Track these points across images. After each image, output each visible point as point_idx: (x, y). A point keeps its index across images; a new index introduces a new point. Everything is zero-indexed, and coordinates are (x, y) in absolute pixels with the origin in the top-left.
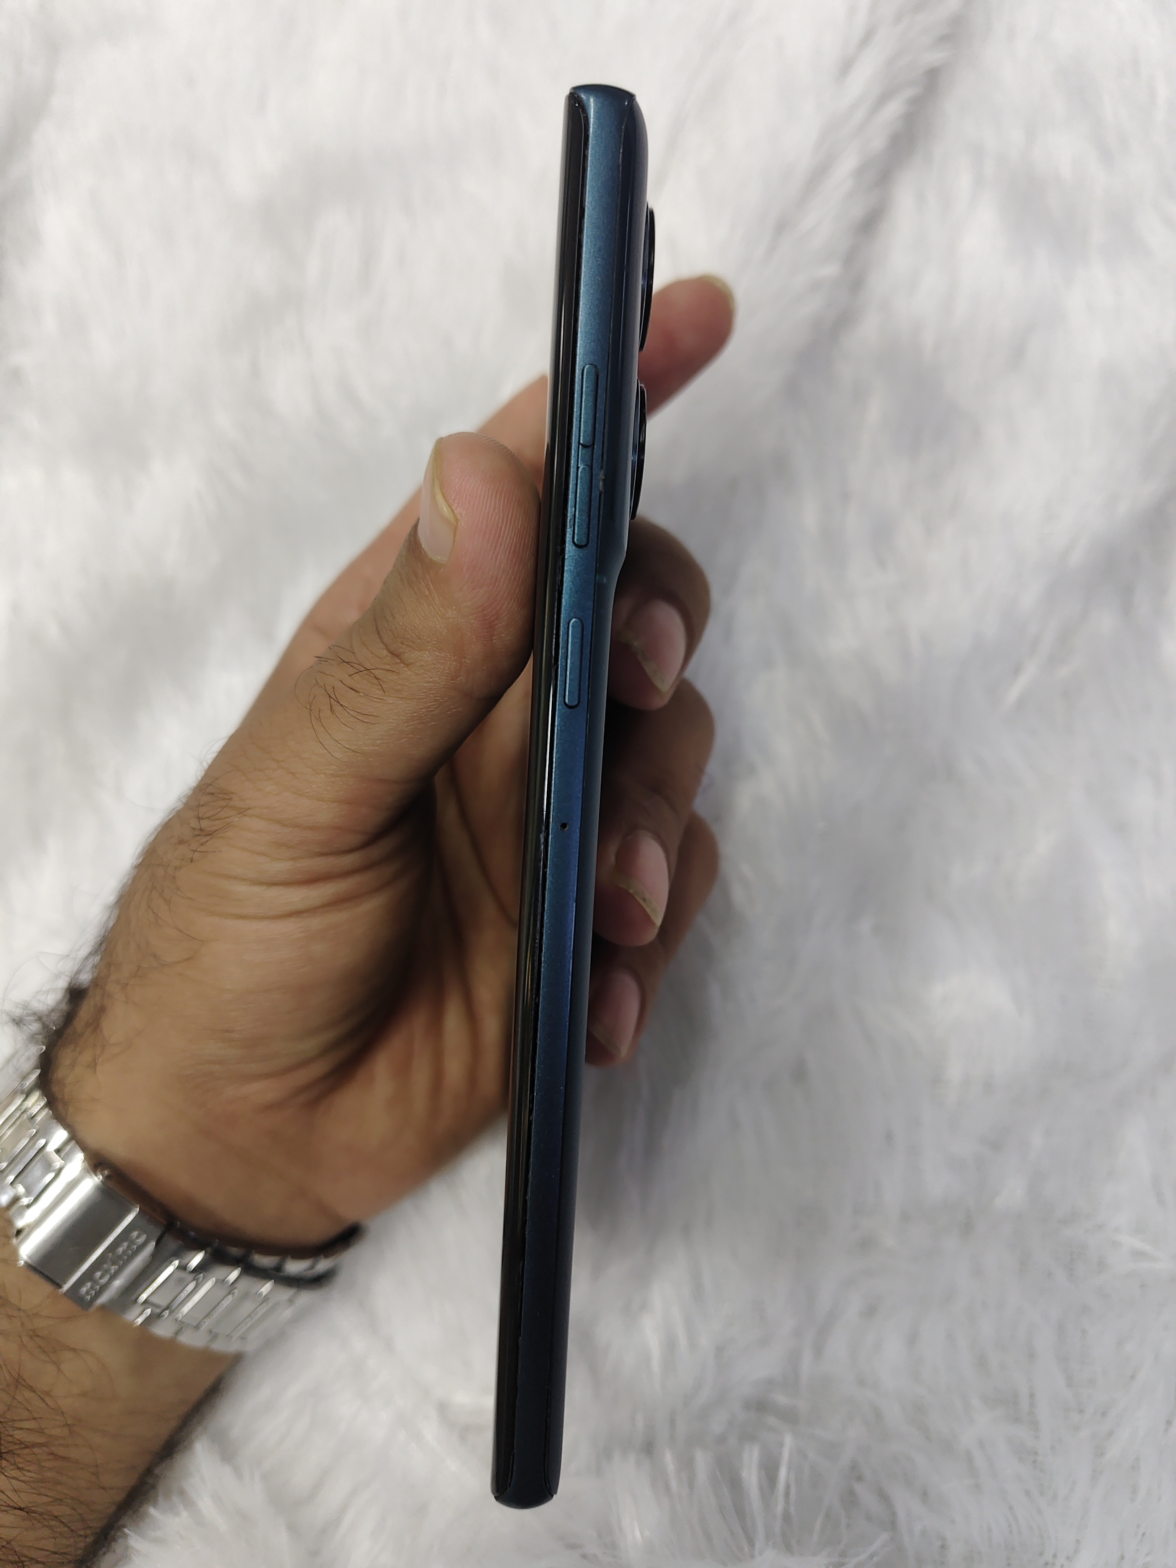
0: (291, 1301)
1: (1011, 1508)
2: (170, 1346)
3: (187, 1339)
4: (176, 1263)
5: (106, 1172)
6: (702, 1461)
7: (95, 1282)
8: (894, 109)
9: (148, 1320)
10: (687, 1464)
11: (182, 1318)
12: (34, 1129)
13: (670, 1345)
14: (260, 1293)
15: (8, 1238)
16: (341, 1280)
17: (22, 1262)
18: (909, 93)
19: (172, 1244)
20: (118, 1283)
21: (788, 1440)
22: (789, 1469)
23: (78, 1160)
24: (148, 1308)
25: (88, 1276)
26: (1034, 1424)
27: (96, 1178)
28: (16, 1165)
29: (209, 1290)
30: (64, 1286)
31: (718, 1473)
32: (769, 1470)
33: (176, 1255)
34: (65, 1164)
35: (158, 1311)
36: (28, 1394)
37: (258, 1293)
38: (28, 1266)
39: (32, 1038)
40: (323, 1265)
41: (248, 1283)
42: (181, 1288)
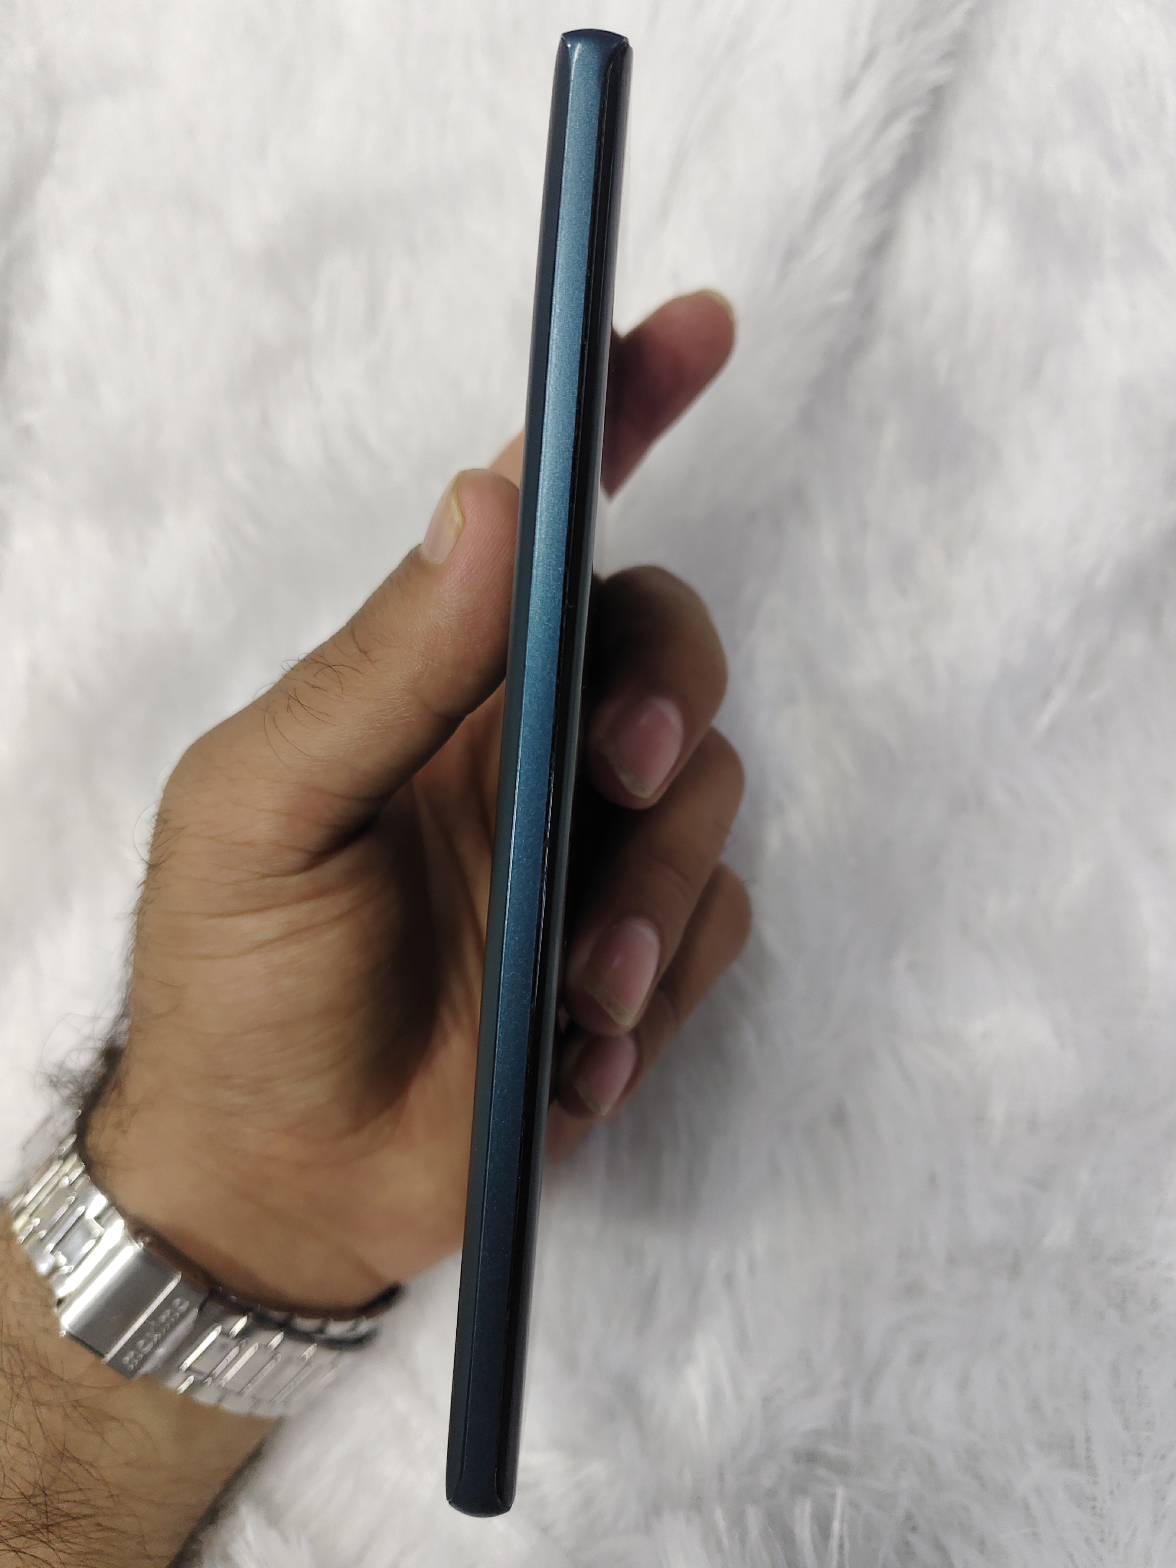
0: (333, 1364)
1: (1071, 1556)
2: (213, 1414)
3: (232, 1406)
4: (219, 1329)
5: (147, 1239)
6: (754, 1518)
7: (138, 1351)
8: (900, 129)
9: (191, 1388)
10: (737, 1521)
11: (226, 1384)
12: (73, 1195)
13: (716, 1397)
14: (303, 1358)
15: (49, 1307)
16: (382, 1341)
17: (64, 1333)
18: (915, 112)
19: (214, 1309)
20: (161, 1351)
21: (840, 1492)
22: (842, 1521)
23: (118, 1227)
24: (190, 1375)
25: (131, 1344)
26: (1091, 1469)
27: (137, 1245)
28: (56, 1233)
29: (253, 1356)
30: (106, 1355)
31: (770, 1530)
32: (822, 1523)
33: (217, 1321)
34: (105, 1231)
35: (201, 1378)
36: (72, 1466)
37: (301, 1357)
38: (71, 1336)
39: (67, 1101)
40: (364, 1326)
41: (291, 1347)
42: (224, 1354)
